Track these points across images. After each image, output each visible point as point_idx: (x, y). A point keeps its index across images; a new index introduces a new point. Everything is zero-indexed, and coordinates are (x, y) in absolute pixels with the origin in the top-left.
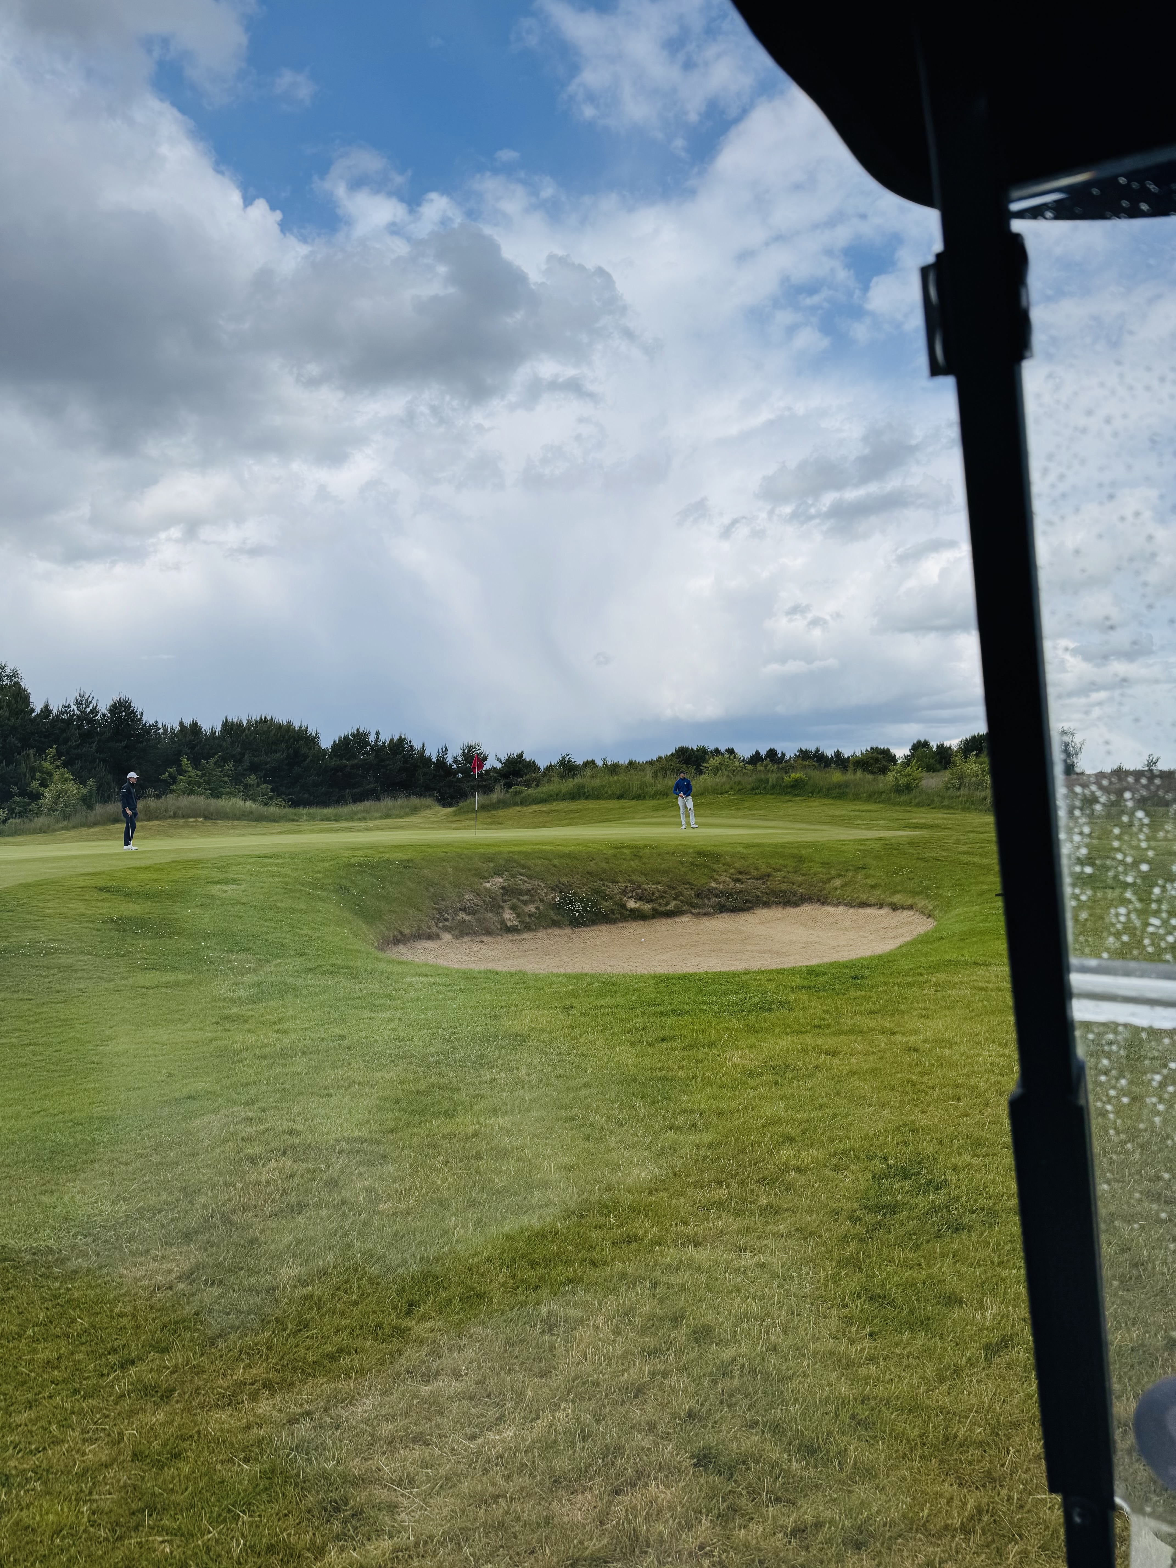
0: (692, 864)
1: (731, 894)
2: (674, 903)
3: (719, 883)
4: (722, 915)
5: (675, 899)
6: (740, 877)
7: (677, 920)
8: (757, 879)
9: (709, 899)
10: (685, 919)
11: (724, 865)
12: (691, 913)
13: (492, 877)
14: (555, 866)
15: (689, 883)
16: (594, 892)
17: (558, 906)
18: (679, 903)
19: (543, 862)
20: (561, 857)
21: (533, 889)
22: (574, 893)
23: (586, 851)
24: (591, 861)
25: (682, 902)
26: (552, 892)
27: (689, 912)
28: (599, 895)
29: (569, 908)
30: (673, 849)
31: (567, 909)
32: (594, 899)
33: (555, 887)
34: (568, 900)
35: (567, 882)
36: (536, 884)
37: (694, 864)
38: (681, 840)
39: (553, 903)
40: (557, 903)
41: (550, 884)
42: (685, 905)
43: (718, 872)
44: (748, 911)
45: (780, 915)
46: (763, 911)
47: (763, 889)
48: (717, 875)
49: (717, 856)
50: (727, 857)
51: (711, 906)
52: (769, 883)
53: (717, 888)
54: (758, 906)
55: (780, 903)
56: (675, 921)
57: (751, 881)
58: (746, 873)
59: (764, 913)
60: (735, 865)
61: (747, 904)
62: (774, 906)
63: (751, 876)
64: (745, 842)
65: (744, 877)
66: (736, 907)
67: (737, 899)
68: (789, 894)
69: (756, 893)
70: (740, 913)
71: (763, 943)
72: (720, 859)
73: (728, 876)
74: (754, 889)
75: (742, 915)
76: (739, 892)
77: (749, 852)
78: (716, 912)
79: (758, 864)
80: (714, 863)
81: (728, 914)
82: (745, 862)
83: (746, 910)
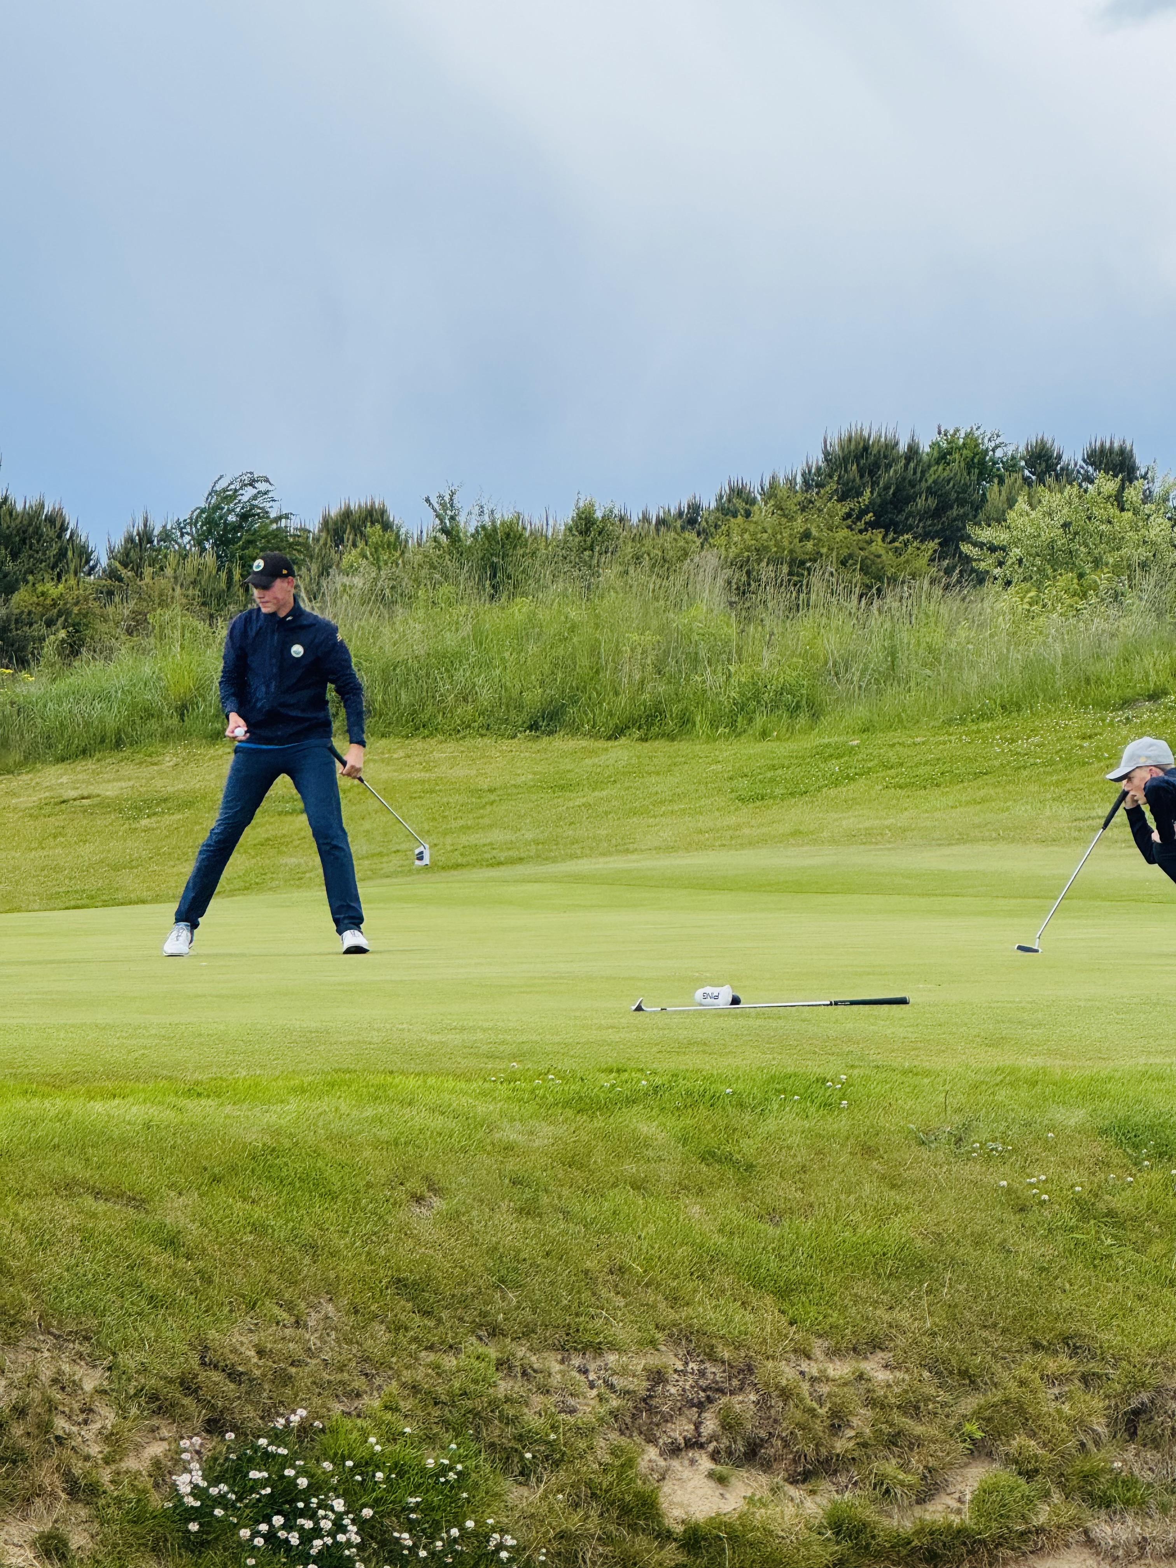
0: (1084, 1208)
2: (972, 1479)
5: (979, 1451)
14: (172, 1242)
15: (1072, 1344)
16: (445, 1423)
17: (194, 1527)
18: (1006, 1476)
19: (94, 1216)
20: (216, 1179)
21: (20, 1411)
22: (304, 1429)
23: (385, 1134)
24: (419, 1199)
25: (1030, 1475)
26: (153, 1430)
27: (1074, 1536)
28: (477, 1439)
29: (270, 1537)
30: (960, 1110)
31: (259, 1542)
32: (444, 1470)
33: (174, 1393)
34: (264, 1483)
35: (261, 1353)
36: (46, 1373)
37: (1101, 1206)
38: (995, 1042)
39: (157, 1502)
40: (191, 1501)
41: (144, 1369)
42: (1047, 1495)
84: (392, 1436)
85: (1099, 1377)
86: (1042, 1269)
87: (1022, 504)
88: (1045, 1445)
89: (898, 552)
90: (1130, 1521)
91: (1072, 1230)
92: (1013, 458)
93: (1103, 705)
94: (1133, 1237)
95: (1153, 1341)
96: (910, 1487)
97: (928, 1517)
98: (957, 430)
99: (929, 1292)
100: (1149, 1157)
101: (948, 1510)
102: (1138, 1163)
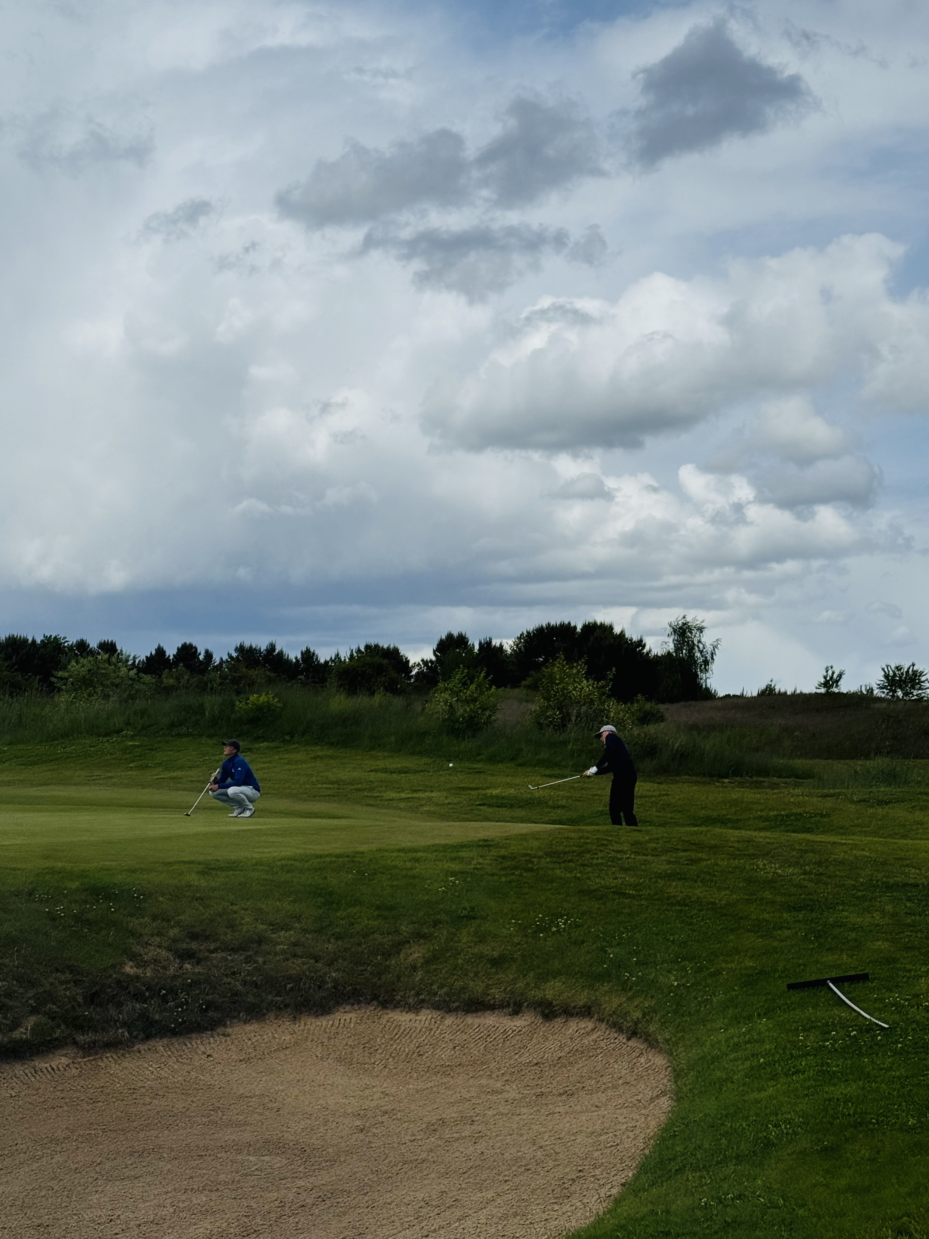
0: (77, 918)
1: (172, 991)
2: (31, 1021)
3: (141, 963)
4: (152, 1043)
5: (34, 1011)
6: (194, 945)
7: (41, 1064)
8: (234, 950)
9: (119, 1005)
10: (60, 1060)
11: (155, 918)
12: (75, 1043)
15: (71, 969)
18: (44, 1019)
25: (53, 1019)
27: (68, 1041)
30: (32, 883)
37: (84, 918)
38: (47, 857)
42: (59, 1026)
43: (141, 935)
44: (212, 1030)
45: (288, 1037)
46: (248, 1028)
47: (248, 975)
48: (138, 944)
49: (138, 898)
50: (161, 899)
51: (124, 1024)
52: (261, 960)
53: (138, 977)
54: (235, 1017)
55: (287, 1006)
56: (34, 1068)
57: (220, 955)
58: (207, 938)
59: (250, 1032)
60: (180, 917)
61: (210, 1014)
62: (272, 1015)
63: (218, 944)
64: (201, 858)
65: (202, 947)
66: (184, 1022)
67: (187, 1002)
68: (307, 986)
69: (229, 984)
70: (194, 1036)
71: (259, 1118)
72: (143, 905)
73: (165, 944)
74: (227, 976)
75: (199, 1042)
76: (190, 985)
77: (213, 884)
78: (136, 1037)
79: (236, 912)
80: (131, 915)
81: (165, 1041)
82: (201, 908)
83: (206, 1029)
85: (81, 981)
86: (60, 942)
87: (73, 663)
88: (59, 1007)
89: (27, 680)
90: (90, 1035)
91: (73, 926)
92: (71, 646)
93: (99, 735)
94: (95, 928)
95: (102, 967)
96: (7, 1025)
97: (13, 1036)
98: (51, 636)
99: (17, 951)
100: (101, 899)
101: (21, 1033)
102: (98, 901)
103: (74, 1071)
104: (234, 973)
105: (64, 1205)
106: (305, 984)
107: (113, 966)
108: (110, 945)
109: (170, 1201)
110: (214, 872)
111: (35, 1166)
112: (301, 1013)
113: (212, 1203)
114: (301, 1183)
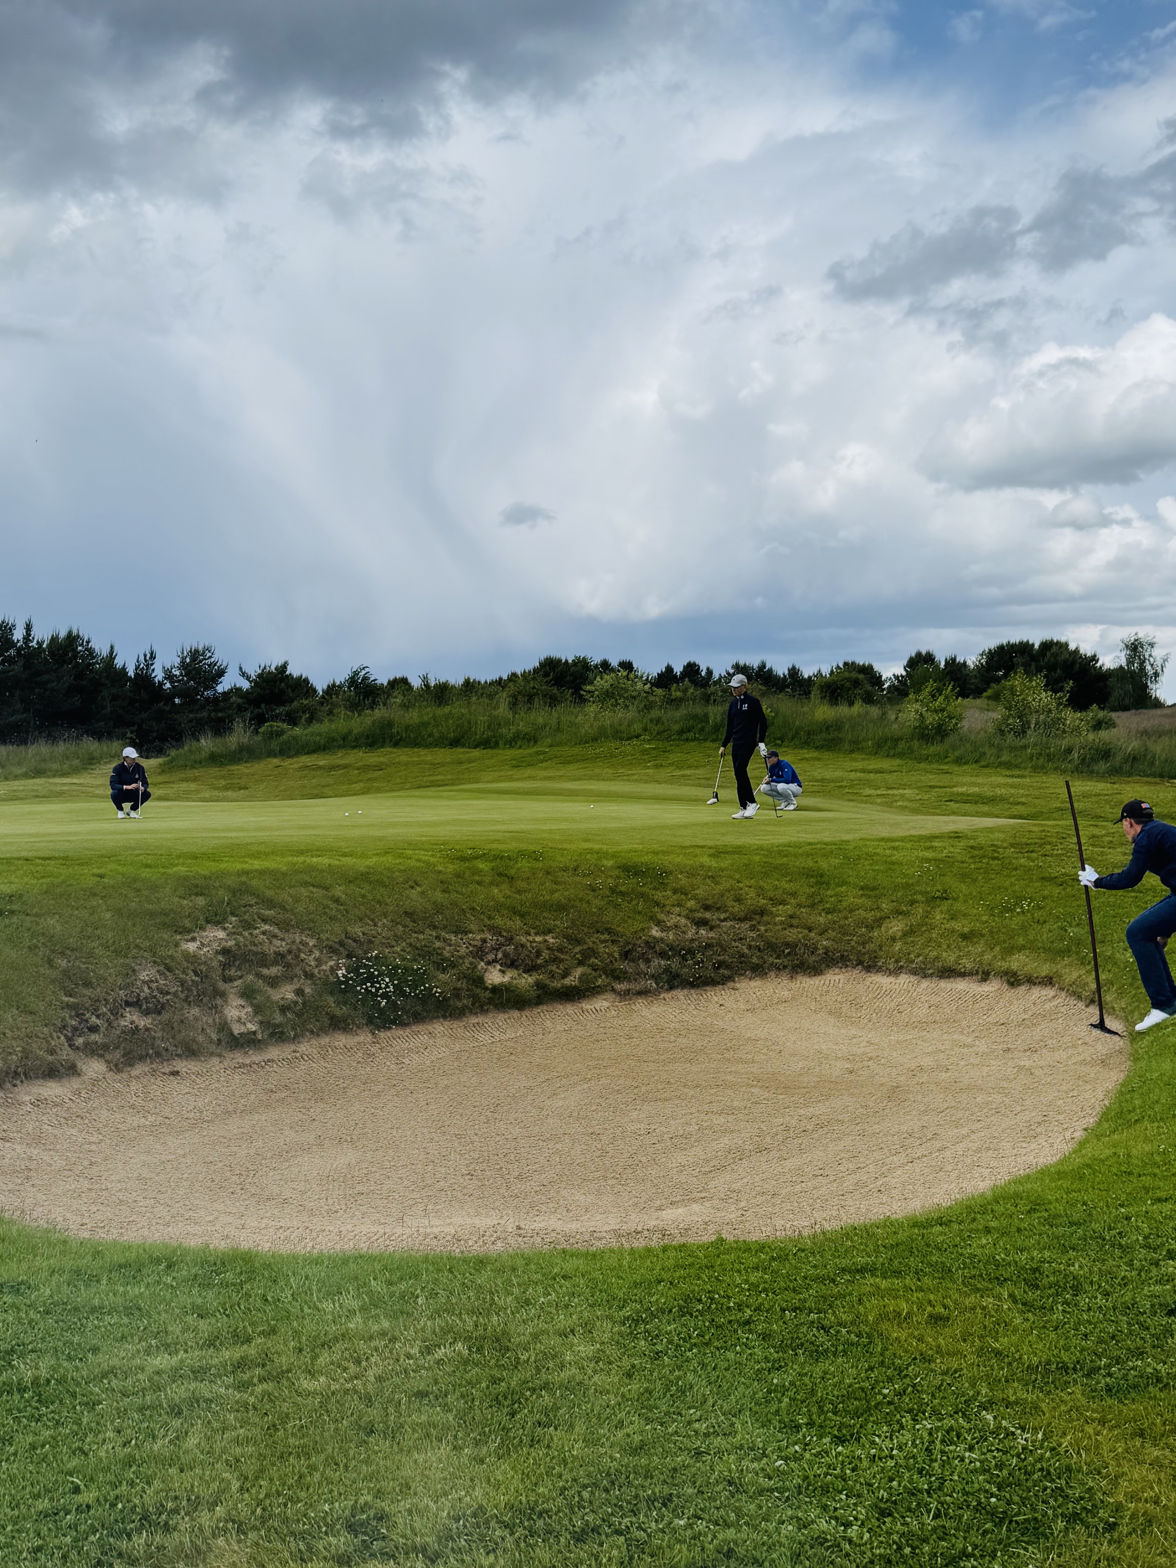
0: (613, 890)
1: (691, 952)
2: (578, 972)
3: (665, 929)
4: (674, 992)
5: (581, 963)
6: (708, 915)
7: (586, 1005)
8: (741, 920)
9: (648, 961)
10: (601, 1003)
11: (675, 891)
12: (613, 990)
13: (203, 928)
14: (337, 901)
15: (609, 931)
16: (419, 955)
17: (343, 987)
18: (589, 970)
19: (312, 893)
20: (350, 882)
21: (290, 952)
22: (377, 957)
23: (402, 868)
24: (412, 887)
25: (596, 970)
26: (331, 957)
27: (609, 988)
28: (429, 960)
29: (366, 989)
30: (575, 861)
31: (363, 991)
32: (419, 969)
33: (337, 946)
34: (364, 973)
35: (364, 934)
36: (298, 941)
37: (618, 890)
38: (587, 840)
39: (332, 979)
40: (342, 979)
41: (328, 939)
42: (600, 976)
43: (664, 906)
44: (723, 984)
45: (786, 993)
46: (753, 984)
47: (753, 940)
48: (662, 912)
49: (661, 874)
50: (680, 876)
51: (652, 977)
52: (763, 928)
53: (662, 939)
54: (742, 975)
55: (785, 967)
56: (582, 1008)
57: (728, 924)
58: (718, 909)
59: (755, 987)
60: (697, 892)
61: (722, 971)
62: (773, 974)
63: (727, 915)
64: (710, 843)
65: (714, 917)
66: (700, 977)
67: (703, 961)
68: (802, 950)
69: (737, 947)
70: (708, 988)
71: (763, 1057)
72: (665, 881)
73: (685, 913)
74: (735, 940)
75: (713, 993)
76: (706, 947)
77: (723, 865)
78: (662, 988)
79: (741, 889)
80: (655, 889)
81: (686, 991)
82: (713, 885)
83: (718, 983)
84: (403, 959)
85: (617, 941)
86: (600, 909)
87: (598, 679)
88: (600, 961)
89: (561, 693)
90: (625, 984)
91: (609, 897)
92: (596, 665)
93: (621, 739)
94: (627, 899)
95: (633, 930)
96: (560, 974)
97: (565, 983)
98: (580, 657)
99: (566, 915)
100: (632, 875)
101: (572, 980)
102: (629, 877)
103: (613, 1012)
104: (741, 939)
105: (611, 1118)
106: (800, 949)
107: (643, 929)
108: (639, 913)
109: (694, 1120)
110: (722, 855)
111: (586, 1086)
112: (797, 973)
113: (729, 1125)
114: (802, 1112)
